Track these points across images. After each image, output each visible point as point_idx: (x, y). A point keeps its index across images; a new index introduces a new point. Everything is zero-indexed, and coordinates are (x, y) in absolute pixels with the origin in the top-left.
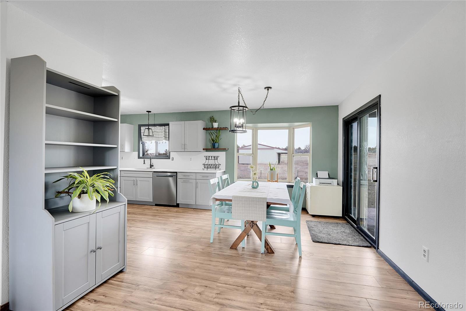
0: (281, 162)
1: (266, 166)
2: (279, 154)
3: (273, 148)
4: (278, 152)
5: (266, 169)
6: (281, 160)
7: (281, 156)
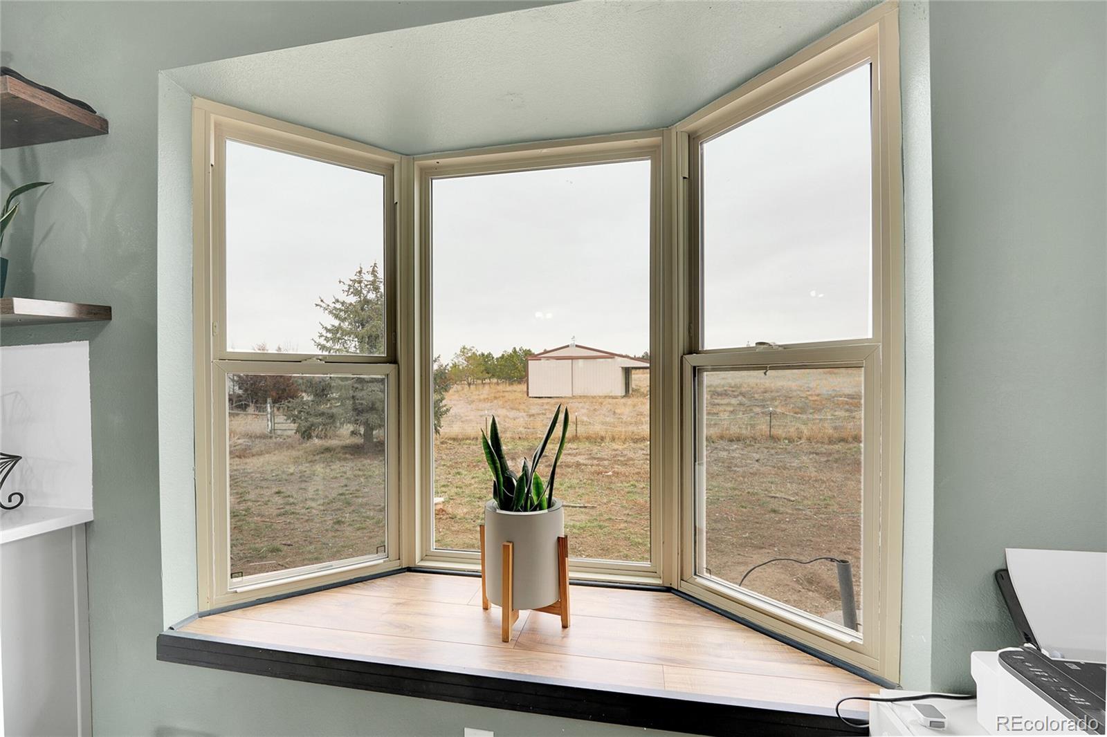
0: (633, 391)
1: (594, 400)
2: (627, 371)
3: (612, 355)
4: (626, 366)
5: (595, 410)
6: (633, 385)
7: (633, 376)
